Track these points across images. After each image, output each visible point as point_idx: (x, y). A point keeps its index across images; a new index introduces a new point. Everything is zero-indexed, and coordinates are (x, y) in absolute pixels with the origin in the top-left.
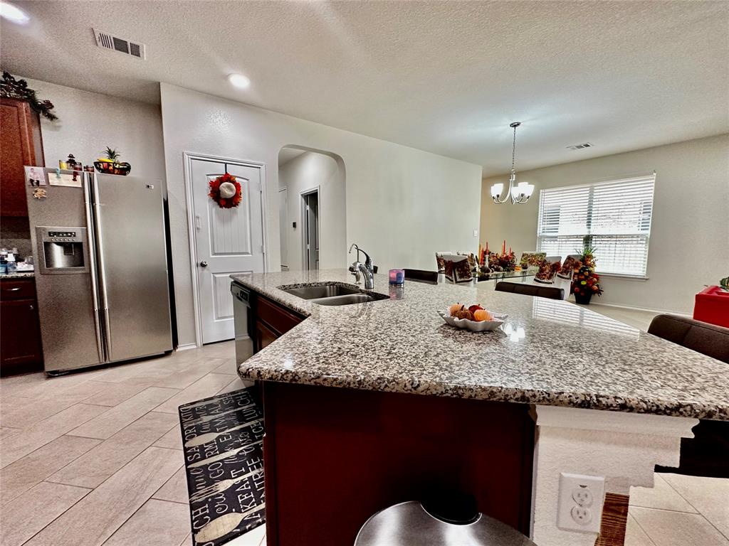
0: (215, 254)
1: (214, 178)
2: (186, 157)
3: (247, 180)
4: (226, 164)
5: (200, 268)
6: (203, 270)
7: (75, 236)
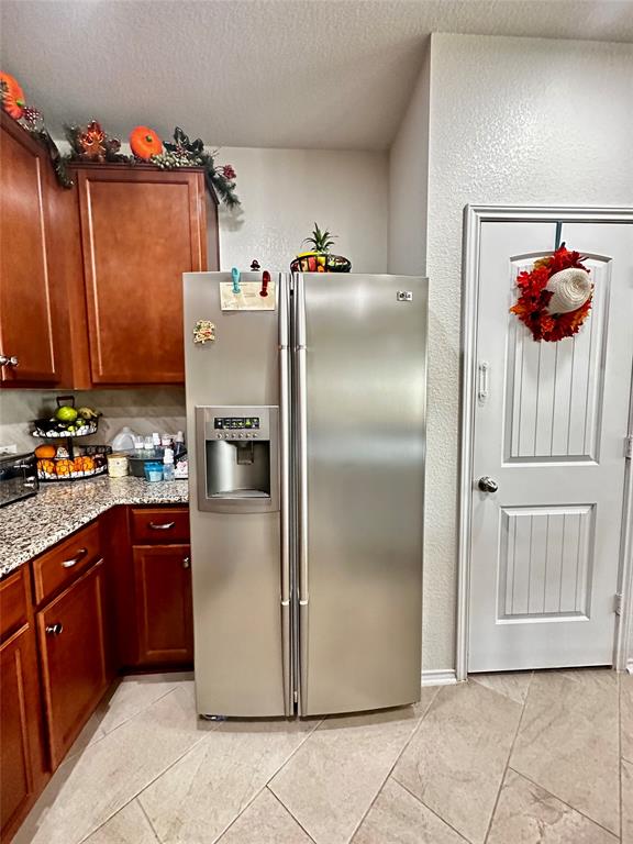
0: (512, 459)
1: (528, 265)
2: (472, 217)
3: (606, 260)
4: (559, 223)
5: (476, 493)
6: (482, 499)
7: (257, 426)
